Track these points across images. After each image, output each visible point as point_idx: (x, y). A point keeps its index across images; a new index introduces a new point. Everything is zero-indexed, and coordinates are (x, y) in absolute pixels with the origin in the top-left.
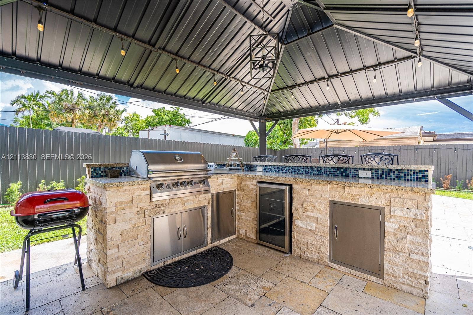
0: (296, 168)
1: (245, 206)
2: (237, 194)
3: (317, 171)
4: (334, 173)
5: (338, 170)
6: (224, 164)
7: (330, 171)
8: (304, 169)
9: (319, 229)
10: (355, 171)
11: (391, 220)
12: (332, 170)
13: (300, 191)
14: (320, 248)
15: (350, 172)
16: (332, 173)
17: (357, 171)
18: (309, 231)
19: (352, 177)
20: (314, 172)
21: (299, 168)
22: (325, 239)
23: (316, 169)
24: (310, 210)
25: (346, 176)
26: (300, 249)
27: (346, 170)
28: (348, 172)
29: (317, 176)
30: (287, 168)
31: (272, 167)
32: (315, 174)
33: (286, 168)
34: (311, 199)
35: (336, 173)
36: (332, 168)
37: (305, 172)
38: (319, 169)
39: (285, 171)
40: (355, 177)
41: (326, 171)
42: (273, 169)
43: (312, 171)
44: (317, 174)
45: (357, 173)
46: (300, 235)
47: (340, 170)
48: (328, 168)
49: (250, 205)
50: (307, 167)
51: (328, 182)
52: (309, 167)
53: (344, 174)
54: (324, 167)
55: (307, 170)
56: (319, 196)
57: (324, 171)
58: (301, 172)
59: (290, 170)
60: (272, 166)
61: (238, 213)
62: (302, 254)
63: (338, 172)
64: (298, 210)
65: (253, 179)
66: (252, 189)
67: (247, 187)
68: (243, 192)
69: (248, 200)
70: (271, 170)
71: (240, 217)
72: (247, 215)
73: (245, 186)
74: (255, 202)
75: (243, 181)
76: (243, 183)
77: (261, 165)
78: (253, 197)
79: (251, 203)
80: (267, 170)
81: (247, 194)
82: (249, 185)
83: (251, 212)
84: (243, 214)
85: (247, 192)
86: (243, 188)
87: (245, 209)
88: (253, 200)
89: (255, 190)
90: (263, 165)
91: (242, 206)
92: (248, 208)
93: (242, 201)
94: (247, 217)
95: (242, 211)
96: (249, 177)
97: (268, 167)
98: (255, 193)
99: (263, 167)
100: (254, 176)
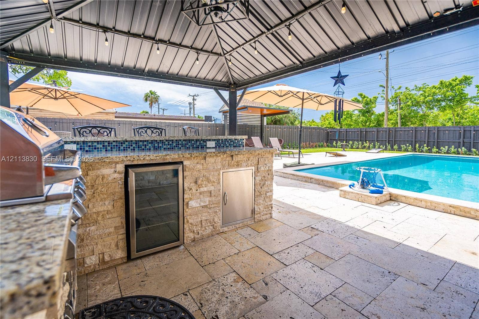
0: (141, 143)
1: (98, 213)
3: (169, 145)
4: (186, 146)
5: (190, 142)
7: (182, 144)
8: (152, 143)
9: (212, 201)
10: (203, 142)
11: (258, 174)
12: (184, 142)
13: (194, 167)
14: (213, 219)
15: (200, 144)
16: (184, 146)
17: (205, 142)
18: (203, 208)
19: (201, 148)
20: (164, 147)
21: (145, 143)
22: (217, 208)
23: (166, 143)
24: (203, 185)
25: (197, 148)
26: (194, 232)
27: (197, 142)
28: (198, 143)
29: (169, 151)
30: (127, 143)
31: (98, 144)
32: (167, 149)
33: (124, 143)
34: (204, 174)
35: (187, 146)
36: (184, 140)
37: (154, 147)
38: (170, 143)
39: (124, 148)
40: (203, 147)
41: (178, 144)
42: (100, 146)
43: (162, 145)
44: (169, 148)
45: (205, 144)
46: (193, 216)
47: (191, 142)
48: (180, 140)
49: (110, 207)
50: (156, 141)
51: (223, 152)
52: (158, 141)
53: (195, 146)
54: (176, 140)
55: (156, 145)
56: (212, 168)
57: (176, 144)
58: (147, 147)
59: (132, 146)
60: (98, 142)
62: (197, 236)
63: (189, 144)
64: (191, 189)
65: (117, 163)
66: (115, 180)
67: (102, 180)
68: (92, 189)
69: (105, 201)
70: (95, 149)
71: (83, 237)
72: (104, 226)
73: (97, 179)
74: (121, 198)
75: (91, 169)
76: (92, 173)
77: (72, 142)
78: (117, 192)
79: (112, 204)
80: (87, 149)
81: (103, 190)
82: (107, 175)
83: (113, 218)
84: (93, 228)
85: (103, 187)
86: (93, 182)
87: (99, 219)
88: (116, 198)
89: (120, 180)
90: (78, 142)
91: (89, 216)
92: (106, 214)
93: (90, 206)
94: (104, 229)
95: (89, 225)
96: (112, 160)
97: (90, 144)
98: (121, 185)
99: (78, 144)
100: (124, 158)
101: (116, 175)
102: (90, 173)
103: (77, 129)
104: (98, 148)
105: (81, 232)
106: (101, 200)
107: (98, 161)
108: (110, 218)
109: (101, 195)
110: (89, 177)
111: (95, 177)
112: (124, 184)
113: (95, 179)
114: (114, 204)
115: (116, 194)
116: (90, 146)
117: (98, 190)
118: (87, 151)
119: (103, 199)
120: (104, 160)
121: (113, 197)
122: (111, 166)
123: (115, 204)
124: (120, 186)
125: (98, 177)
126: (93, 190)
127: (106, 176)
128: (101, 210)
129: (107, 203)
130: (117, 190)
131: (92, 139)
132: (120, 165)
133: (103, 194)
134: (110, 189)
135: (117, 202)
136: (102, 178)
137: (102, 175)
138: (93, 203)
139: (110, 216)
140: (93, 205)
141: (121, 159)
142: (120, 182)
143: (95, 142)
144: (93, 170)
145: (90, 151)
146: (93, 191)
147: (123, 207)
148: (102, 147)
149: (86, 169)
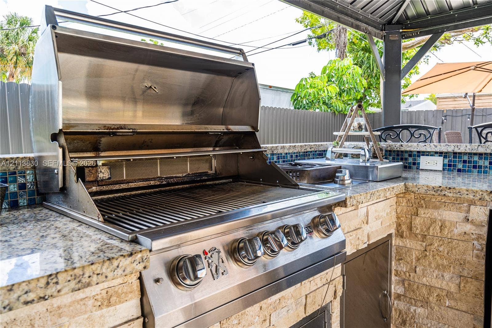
1: (430, 288)
2: (398, 247)
6: (322, 149)
42: (484, 163)
49: (453, 288)
60: (481, 154)
61: (397, 305)
65: (472, 203)
66: (467, 237)
67: (441, 229)
68: (423, 241)
69: (444, 271)
70: (475, 167)
71: (406, 318)
72: (440, 317)
73: (431, 225)
74: (477, 279)
75: (424, 206)
76: (424, 213)
77: (436, 153)
78: (468, 262)
79: (457, 282)
80: (460, 166)
81: (441, 249)
82: (451, 222)
83: (457, 310)
84: (420, 310)
85: (441, 243)
86: (425, 229)
87: (431, 299)
88: (465, 273)
89: (477, 239)
90: (446, 153)
91: (415, 287)
92: (445, 297)
93: (418, 269)
94: (439, 323)
95: (416, 302)
96: (458, 195)
97: (466, 158)
98: (478, 250)
99: (445, 157)
100: (485, 194)
101: (468, 227)
102: (421, 211)
103: (476, 128)
104: (480, 167)
105: (403, 308)
106: (438, 267)
107: (434, 193)
108: (452, 308)
109: (438, 258)
110: (419, 219)
111: (429, 222)
112: (485, 250)
113: (429, 225)
114: (460, 283)
115: (467, 265)
116: (465, 162)
117: (432, 247)
118: (459, 170)
119: (441, 267)
120: (443, 193)
121: (461, 270)
122: (460, 208)
123: (462, 285)
124: (475, 252)
125: (433, 221)
126: (424, 244)
127: (447, 224)
128: (437, 285)
129: (447, 276)
130: (469, 258)
131: (467, 149)
132: (478, 207)
133: (441, 256)
134: (454, 251)
135: (467, 281)
136: (441, 226)
137: (441, 220)
138: (423, 267)
139: (453, 304)
140: (423, 270)
141: (479, 197)
142: (476, 242)
143: (475, 154)
144: (426, 208)
145: (464, 171)
146: (424, 246)
147: (479, 298)
148: (488, 166)
149: (415, 203)
